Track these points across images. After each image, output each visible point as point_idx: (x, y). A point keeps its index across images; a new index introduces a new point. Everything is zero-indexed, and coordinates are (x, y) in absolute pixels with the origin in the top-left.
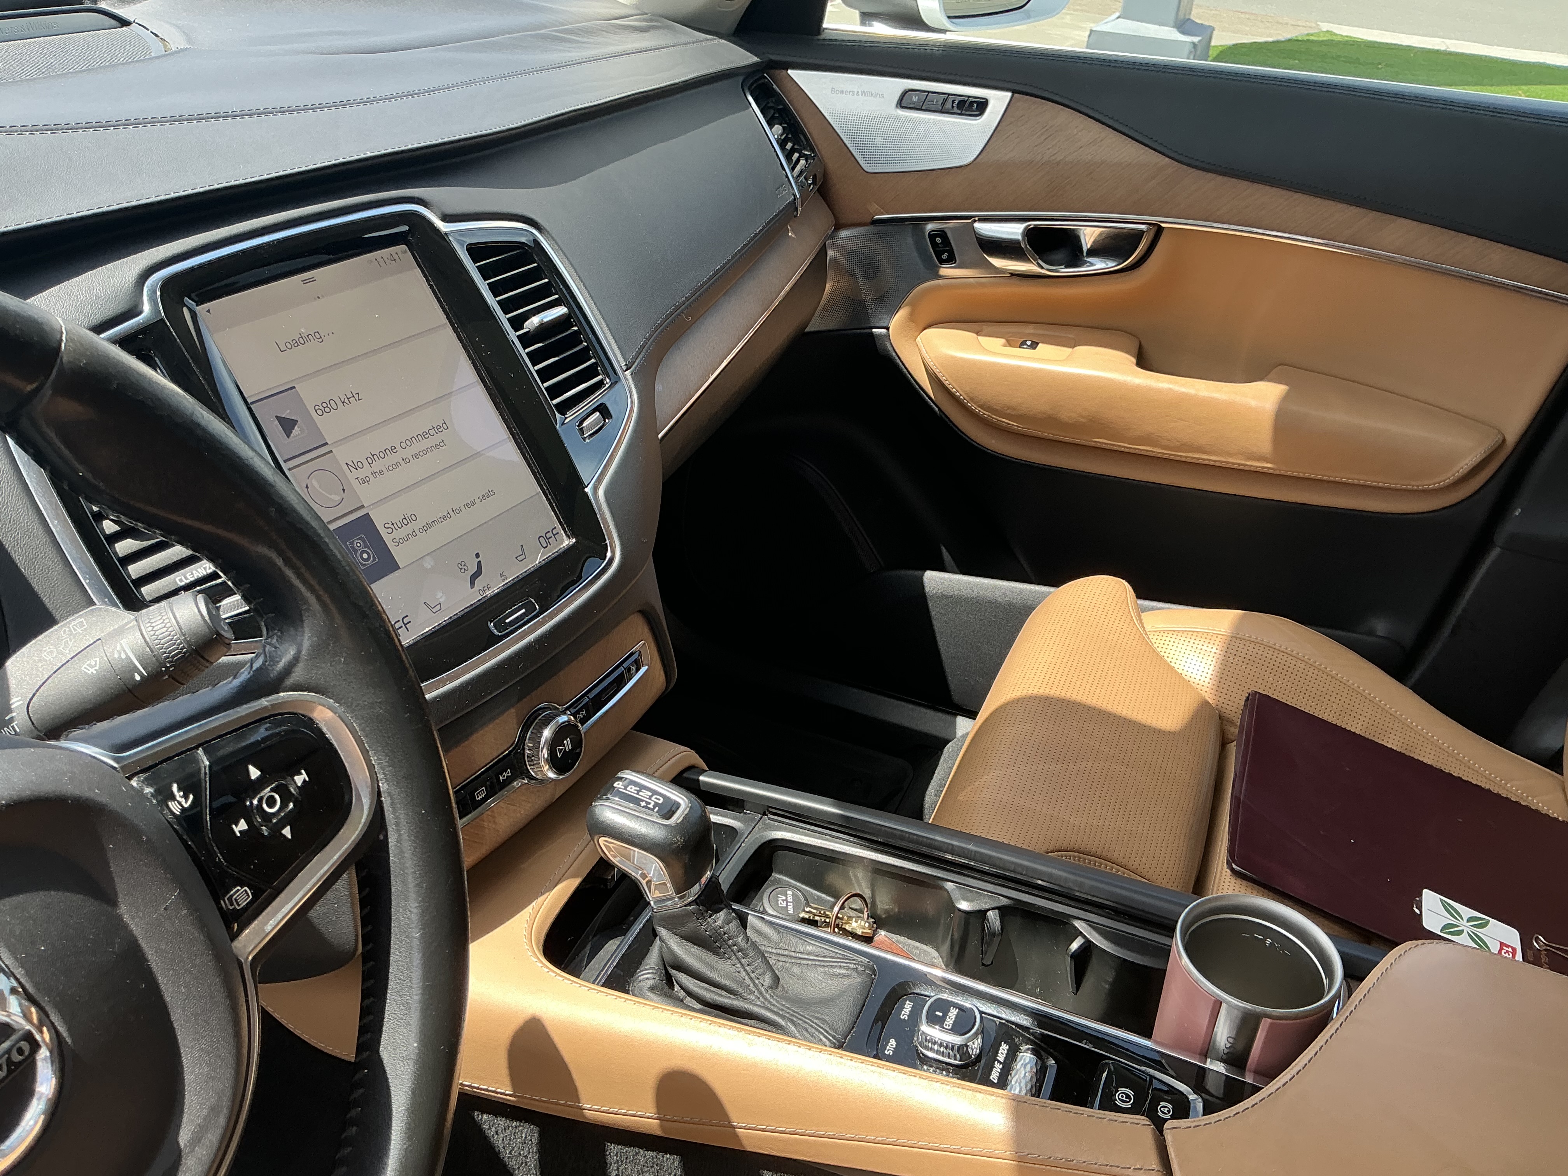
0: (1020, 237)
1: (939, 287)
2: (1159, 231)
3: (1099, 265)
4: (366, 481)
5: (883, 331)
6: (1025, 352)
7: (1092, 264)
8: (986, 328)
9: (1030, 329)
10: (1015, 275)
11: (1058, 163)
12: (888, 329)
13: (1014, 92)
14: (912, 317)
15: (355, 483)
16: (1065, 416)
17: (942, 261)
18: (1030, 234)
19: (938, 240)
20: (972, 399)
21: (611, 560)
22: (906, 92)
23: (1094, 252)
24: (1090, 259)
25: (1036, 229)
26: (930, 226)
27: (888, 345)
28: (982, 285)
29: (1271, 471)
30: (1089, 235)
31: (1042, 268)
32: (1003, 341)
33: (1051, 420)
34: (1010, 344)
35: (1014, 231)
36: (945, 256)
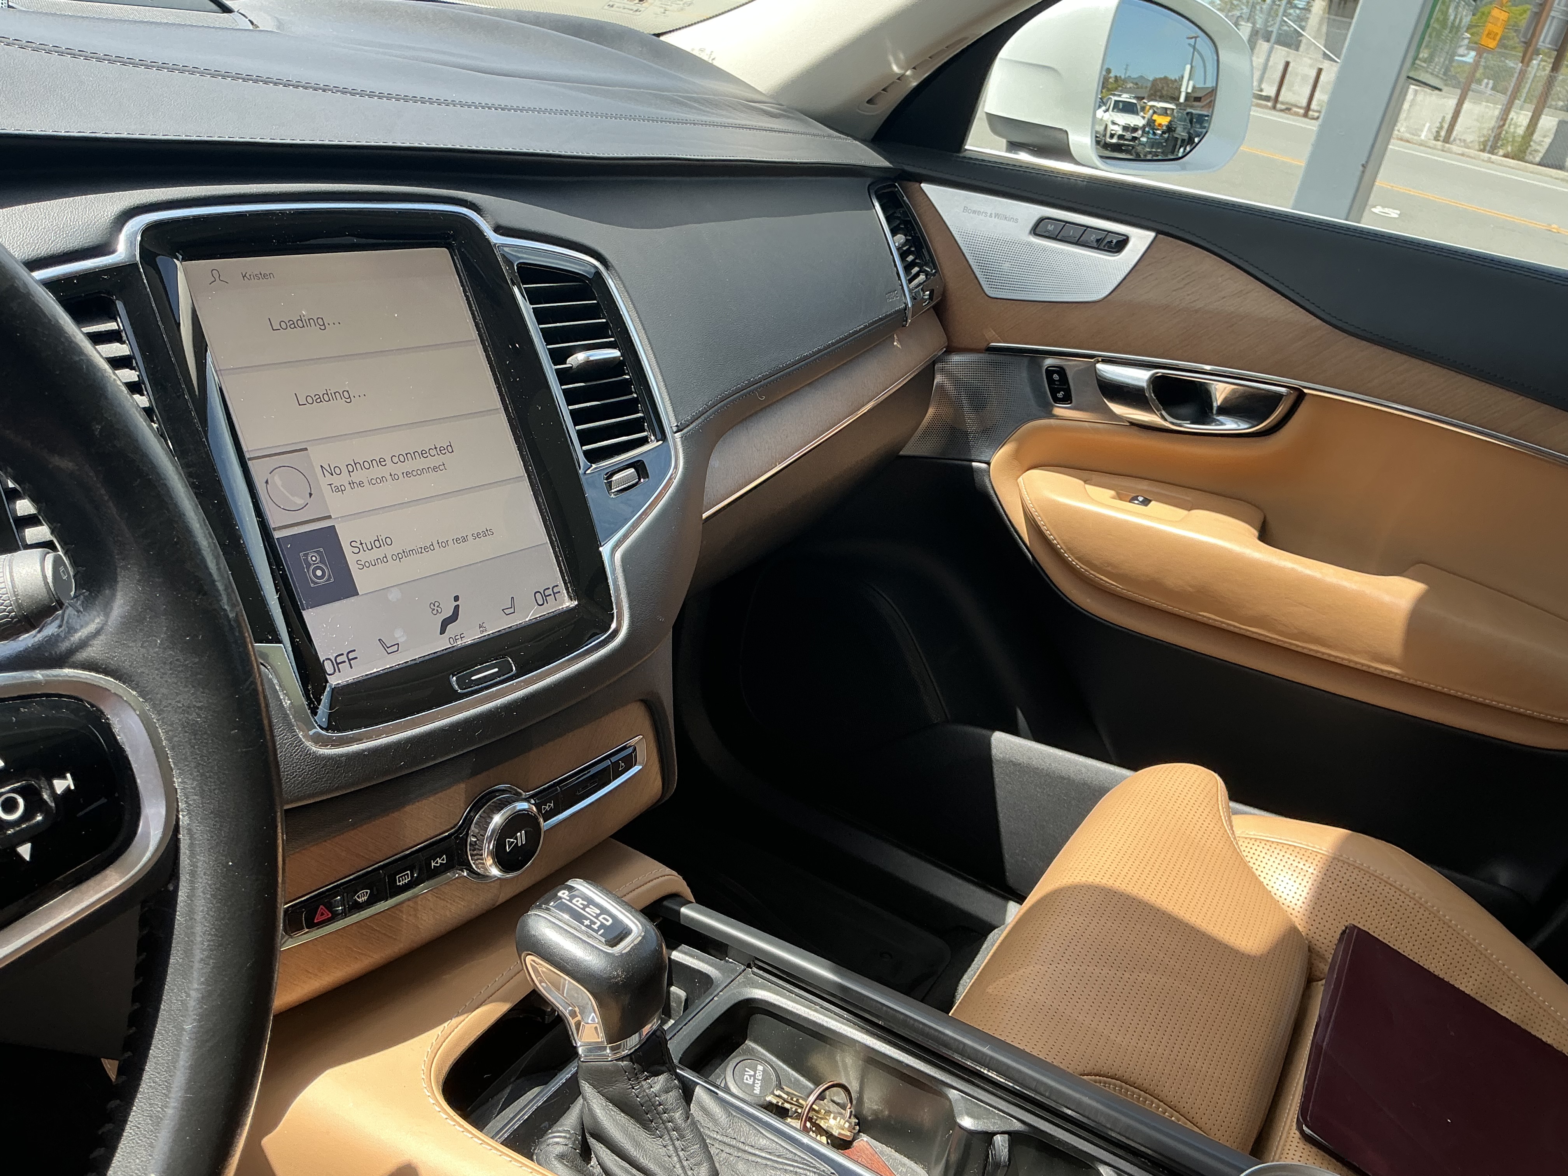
0: (1144, 384)
1: (1050, 428)
2: (1300, 396)
3: (1230, 425)
4: (340, 489)
5: (984, 466)
6: (1135, 507)
7: (1222, 424)
8: (1095, 476)
9: (1144, 486)
10: (1134, 424)
11: (1196, 311)
12: (988, 464)
13: (1159, 232)
14: (1017, 455)
15: (326, 490)
16: (1170, 582)
17: (1057, 400)
18: (1157, 383)
19: (1056, 377)
20: (1070, 550)
21: (616, 632)
22: (1041, 220)
23: (1227, 410)
24: (1219, 418)
25: (1164, 377)
26: (1049, 362)
27: (987, 481)
28: (1097, 431)
29: (1398, 677)
30: (1221, 391)
31: (1166, 420)
32: (1112, 493)
33: (1154, 585)
34: (1120, 497)
35: (1139, 377)
36: (1060, 395)
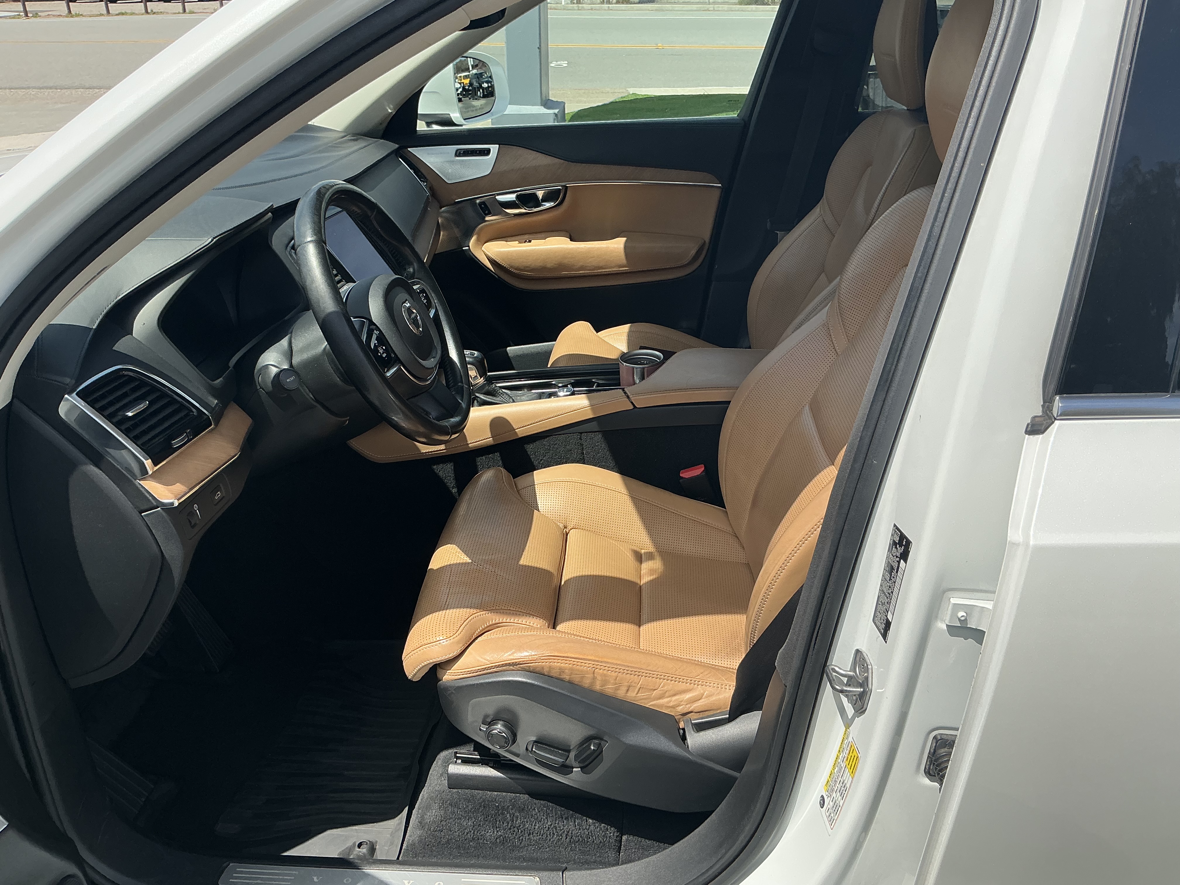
0: (515, 199)
1: (487, 225)
2: (566, 188)
3: (548, 205)
5: (467, 248)
6: (527, 244)
7: (545, 205)
8: (509, 239)
9: (526, 237)
10: (516, 215)
11: (523, 169)
12: (469, 246)
13: (499, 145)
14: (478, 240)
16: (549, 266)
17: (486, 215)
18: (517, 197)
19: (483, 206)
20: (511, 267)
22: (457, 151)
23: (546, 199)
24: (543, 203)
25: (520, 195)
26: (478, 201)
27: (470, 253)
28: (504, 221)
29: (629, 271)
30: (540, 194)
31: (526, 209)
32: (517, 242)
33: (544, 269)
34: (520, 243)
35: (512, 197)
36: (487, 212)
